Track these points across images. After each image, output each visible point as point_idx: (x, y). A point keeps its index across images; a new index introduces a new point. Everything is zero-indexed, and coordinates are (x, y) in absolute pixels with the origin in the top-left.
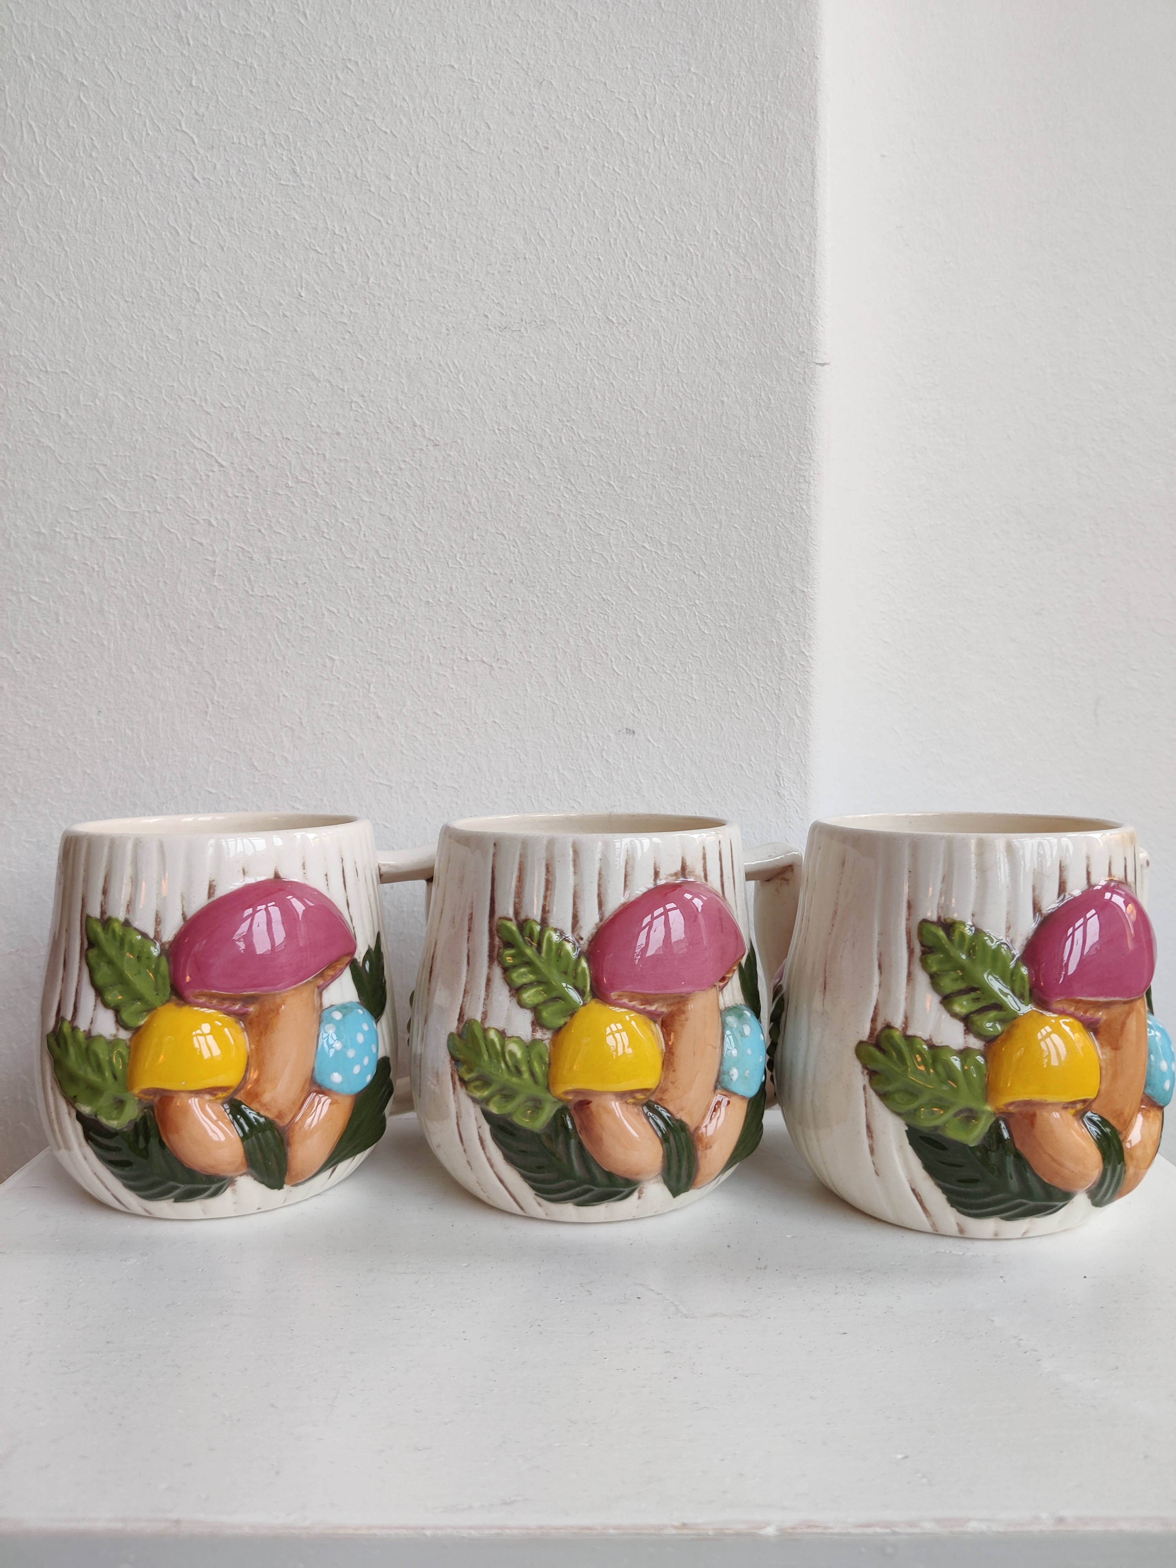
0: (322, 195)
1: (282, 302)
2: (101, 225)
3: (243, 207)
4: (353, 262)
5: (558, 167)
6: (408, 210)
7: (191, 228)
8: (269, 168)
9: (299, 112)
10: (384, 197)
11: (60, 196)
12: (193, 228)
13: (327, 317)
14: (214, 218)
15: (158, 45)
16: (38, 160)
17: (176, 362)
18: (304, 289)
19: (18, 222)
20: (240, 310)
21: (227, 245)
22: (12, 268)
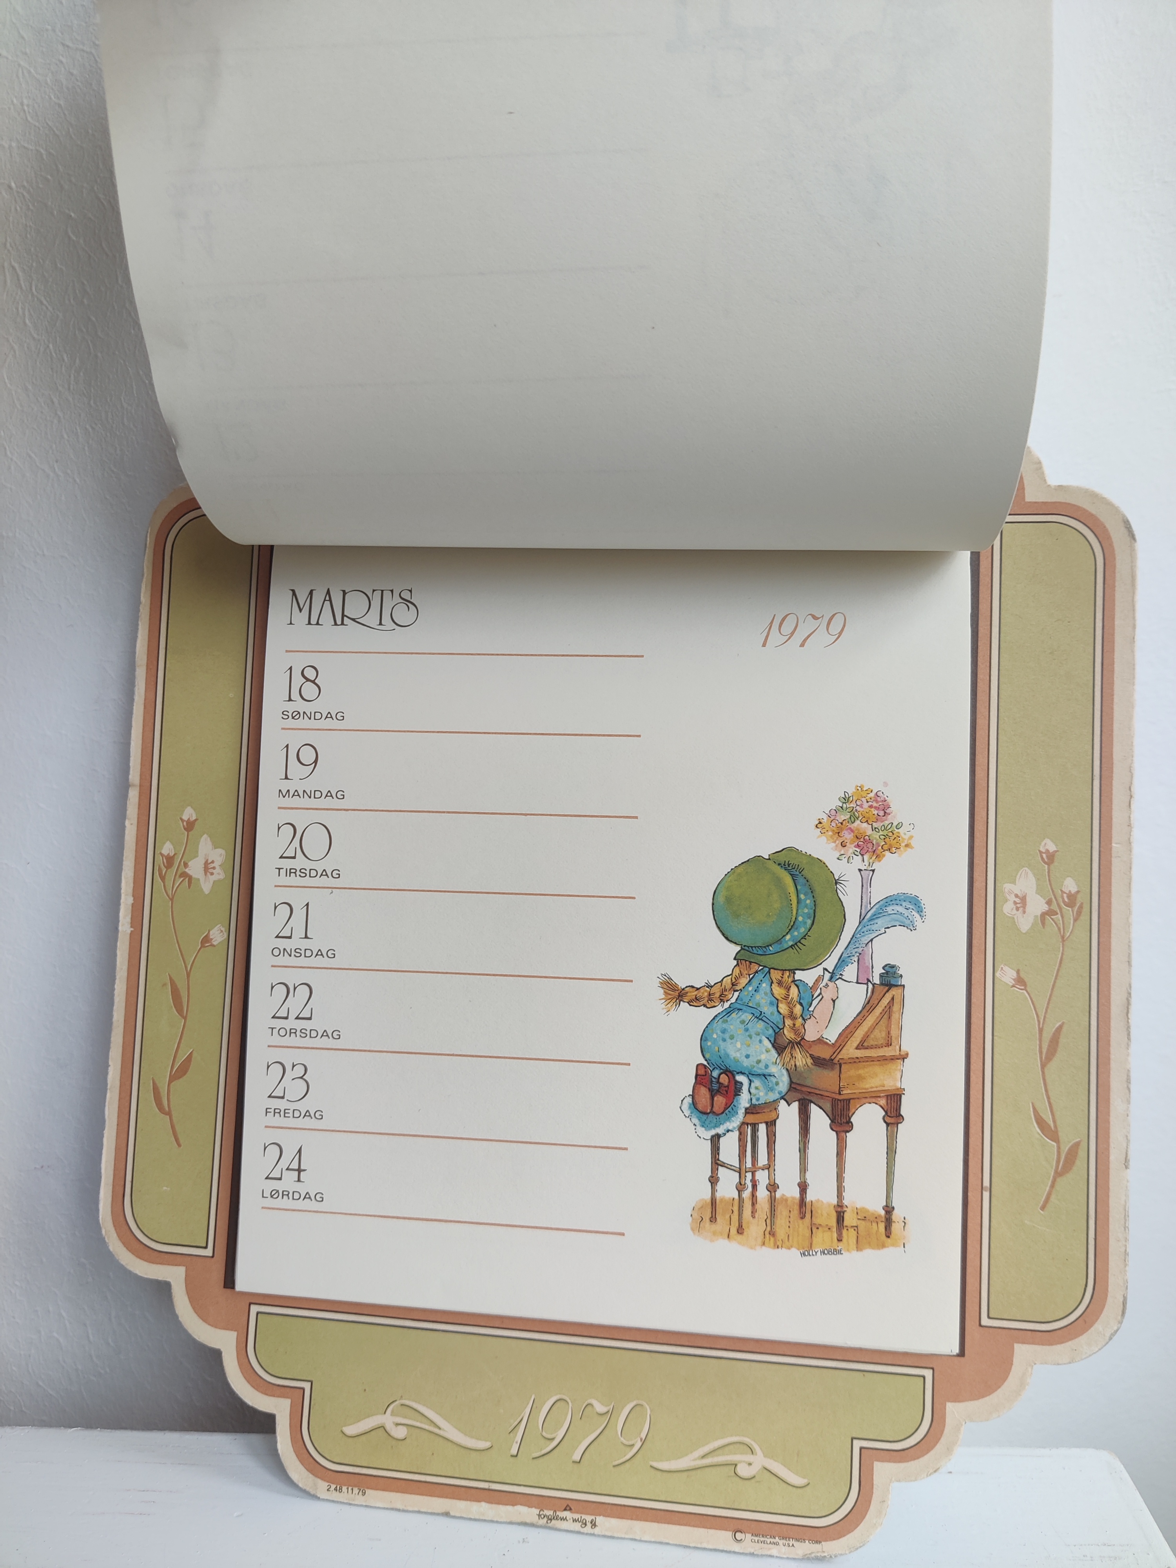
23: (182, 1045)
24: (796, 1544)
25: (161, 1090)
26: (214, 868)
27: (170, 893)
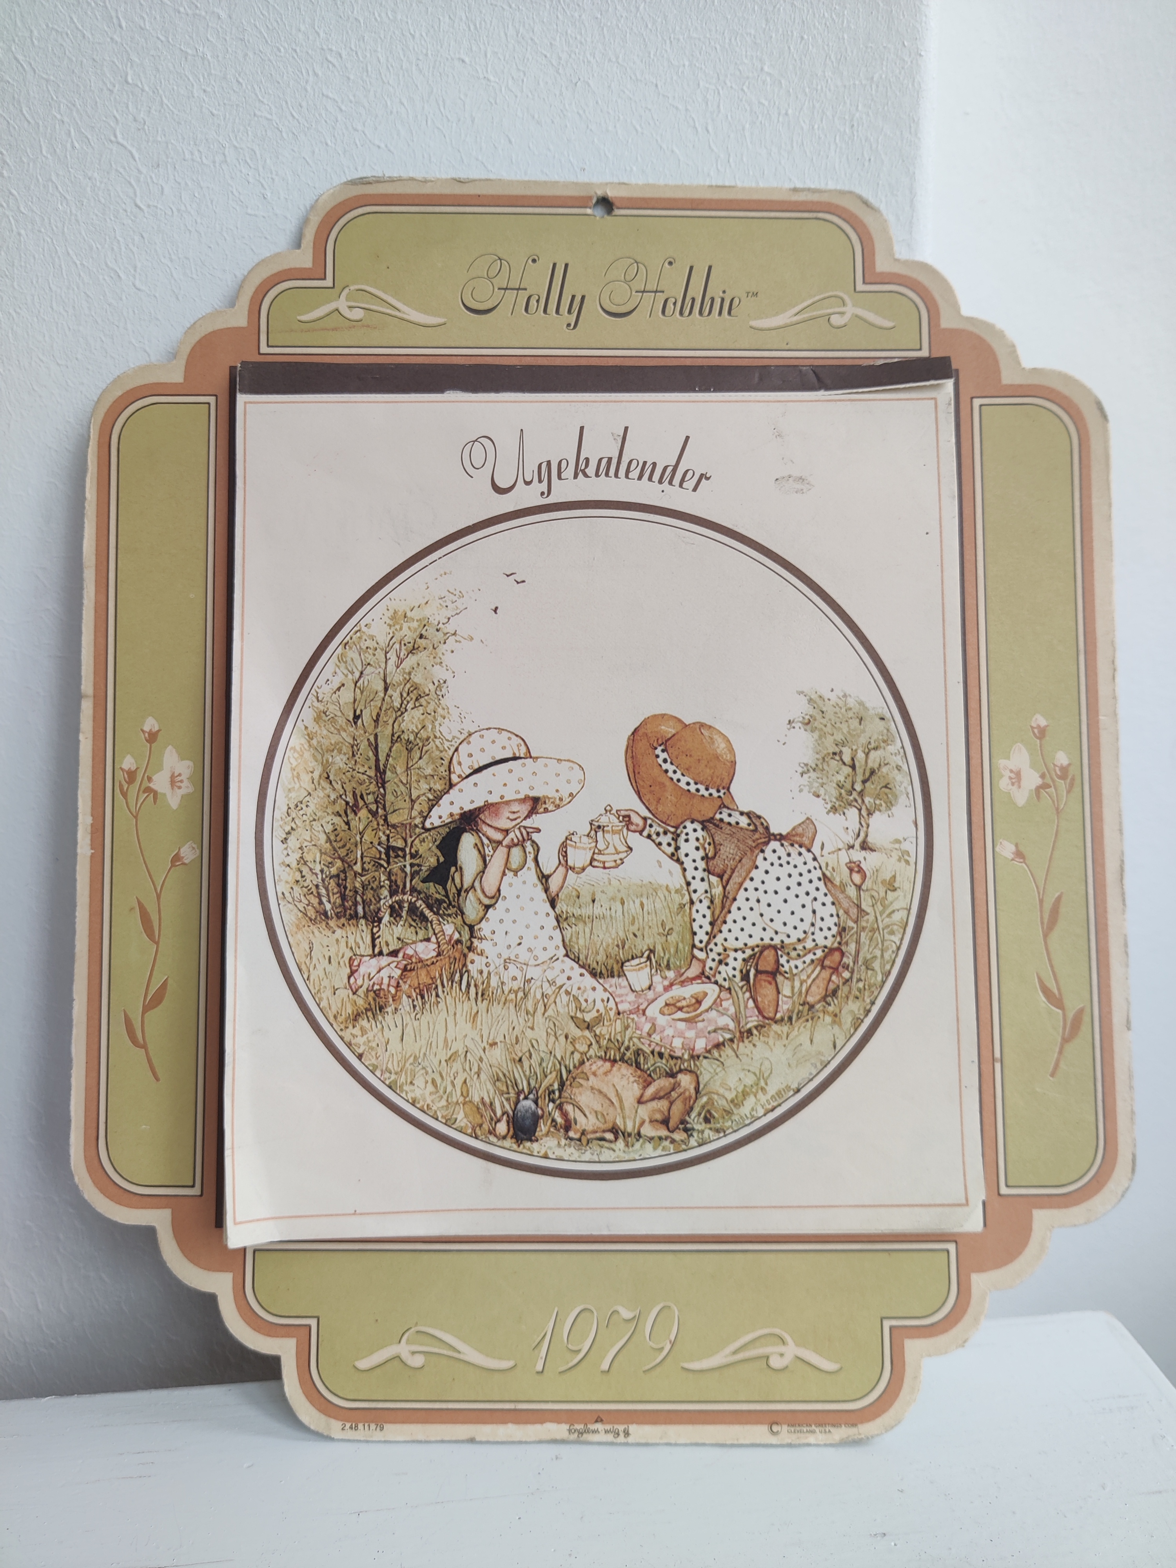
2: (20, 265)
3: (200, 241)
7: (135, 271)
8: (232, 192)
9: (267, 119)
12: (138, 270)
14: (164, 257)
15: (80, 27)
23: (155, 973)
24: (832, 1429)
25: (134, 1022)
26: (181, 781)
27: (133, 810)
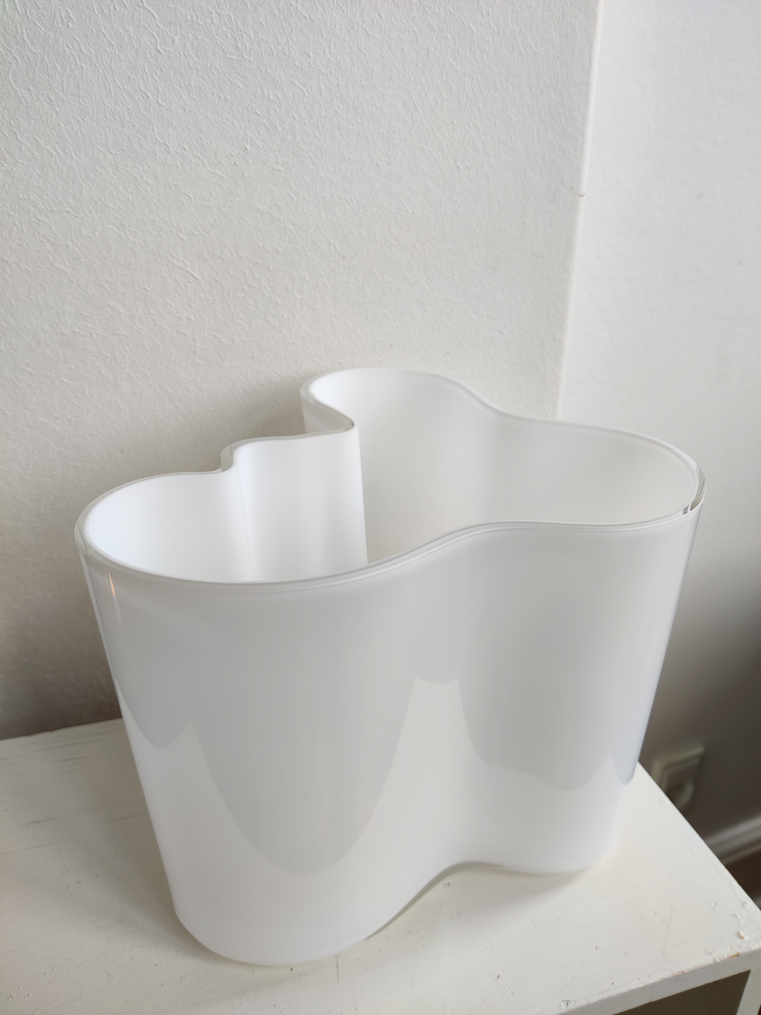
0: (259, 68)
1: (233, 154)
2: (84, 88)
3: (198, 75)
4: (284, 123)
5: (428, 51)
6: (323, 82)
7: (158, 93)
8: (217, 43)
10: (306, 70)
11: (45, 61)
12: (160, 93)
13: (267, 166)
14: (176, 84)
16: (21, 29)
17: (155, 201)
18: (248, 143)
19: (11, 84)
20: (202, 160)
21: (188, 107)
22: (11, 125)
